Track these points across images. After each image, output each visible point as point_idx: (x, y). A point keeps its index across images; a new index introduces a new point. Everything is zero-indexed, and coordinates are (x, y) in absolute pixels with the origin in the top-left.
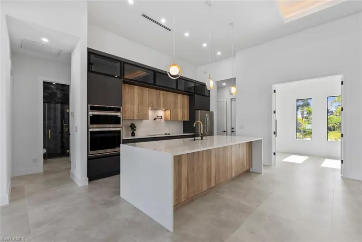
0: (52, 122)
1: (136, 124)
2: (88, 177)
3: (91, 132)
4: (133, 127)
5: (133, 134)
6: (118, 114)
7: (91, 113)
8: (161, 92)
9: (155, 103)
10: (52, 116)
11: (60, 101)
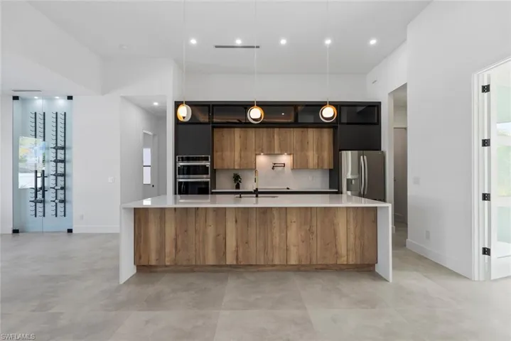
3: (180, 183)
4: (237, 178)
5: (238, 187)
7: (179, 164)
8: (277, 130)
9: (265, 147)
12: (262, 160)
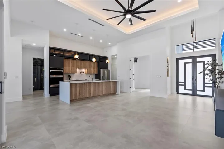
0: (36, 74)
1: (71, 75)
2: (49, 94)
3: (51, 78)
4: (69, 76)
5: (70, 79)
6: (62, 71)
7: (51, 71)
8: (83, 61)
9: (79, 66)
10: (36, 72)
11: (40, 65)
12: (78, 70)
